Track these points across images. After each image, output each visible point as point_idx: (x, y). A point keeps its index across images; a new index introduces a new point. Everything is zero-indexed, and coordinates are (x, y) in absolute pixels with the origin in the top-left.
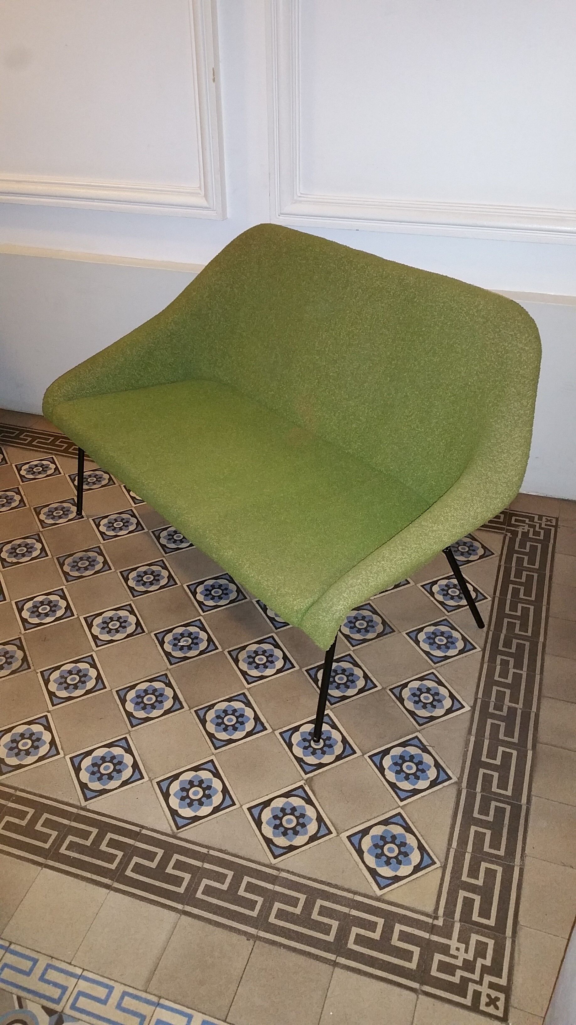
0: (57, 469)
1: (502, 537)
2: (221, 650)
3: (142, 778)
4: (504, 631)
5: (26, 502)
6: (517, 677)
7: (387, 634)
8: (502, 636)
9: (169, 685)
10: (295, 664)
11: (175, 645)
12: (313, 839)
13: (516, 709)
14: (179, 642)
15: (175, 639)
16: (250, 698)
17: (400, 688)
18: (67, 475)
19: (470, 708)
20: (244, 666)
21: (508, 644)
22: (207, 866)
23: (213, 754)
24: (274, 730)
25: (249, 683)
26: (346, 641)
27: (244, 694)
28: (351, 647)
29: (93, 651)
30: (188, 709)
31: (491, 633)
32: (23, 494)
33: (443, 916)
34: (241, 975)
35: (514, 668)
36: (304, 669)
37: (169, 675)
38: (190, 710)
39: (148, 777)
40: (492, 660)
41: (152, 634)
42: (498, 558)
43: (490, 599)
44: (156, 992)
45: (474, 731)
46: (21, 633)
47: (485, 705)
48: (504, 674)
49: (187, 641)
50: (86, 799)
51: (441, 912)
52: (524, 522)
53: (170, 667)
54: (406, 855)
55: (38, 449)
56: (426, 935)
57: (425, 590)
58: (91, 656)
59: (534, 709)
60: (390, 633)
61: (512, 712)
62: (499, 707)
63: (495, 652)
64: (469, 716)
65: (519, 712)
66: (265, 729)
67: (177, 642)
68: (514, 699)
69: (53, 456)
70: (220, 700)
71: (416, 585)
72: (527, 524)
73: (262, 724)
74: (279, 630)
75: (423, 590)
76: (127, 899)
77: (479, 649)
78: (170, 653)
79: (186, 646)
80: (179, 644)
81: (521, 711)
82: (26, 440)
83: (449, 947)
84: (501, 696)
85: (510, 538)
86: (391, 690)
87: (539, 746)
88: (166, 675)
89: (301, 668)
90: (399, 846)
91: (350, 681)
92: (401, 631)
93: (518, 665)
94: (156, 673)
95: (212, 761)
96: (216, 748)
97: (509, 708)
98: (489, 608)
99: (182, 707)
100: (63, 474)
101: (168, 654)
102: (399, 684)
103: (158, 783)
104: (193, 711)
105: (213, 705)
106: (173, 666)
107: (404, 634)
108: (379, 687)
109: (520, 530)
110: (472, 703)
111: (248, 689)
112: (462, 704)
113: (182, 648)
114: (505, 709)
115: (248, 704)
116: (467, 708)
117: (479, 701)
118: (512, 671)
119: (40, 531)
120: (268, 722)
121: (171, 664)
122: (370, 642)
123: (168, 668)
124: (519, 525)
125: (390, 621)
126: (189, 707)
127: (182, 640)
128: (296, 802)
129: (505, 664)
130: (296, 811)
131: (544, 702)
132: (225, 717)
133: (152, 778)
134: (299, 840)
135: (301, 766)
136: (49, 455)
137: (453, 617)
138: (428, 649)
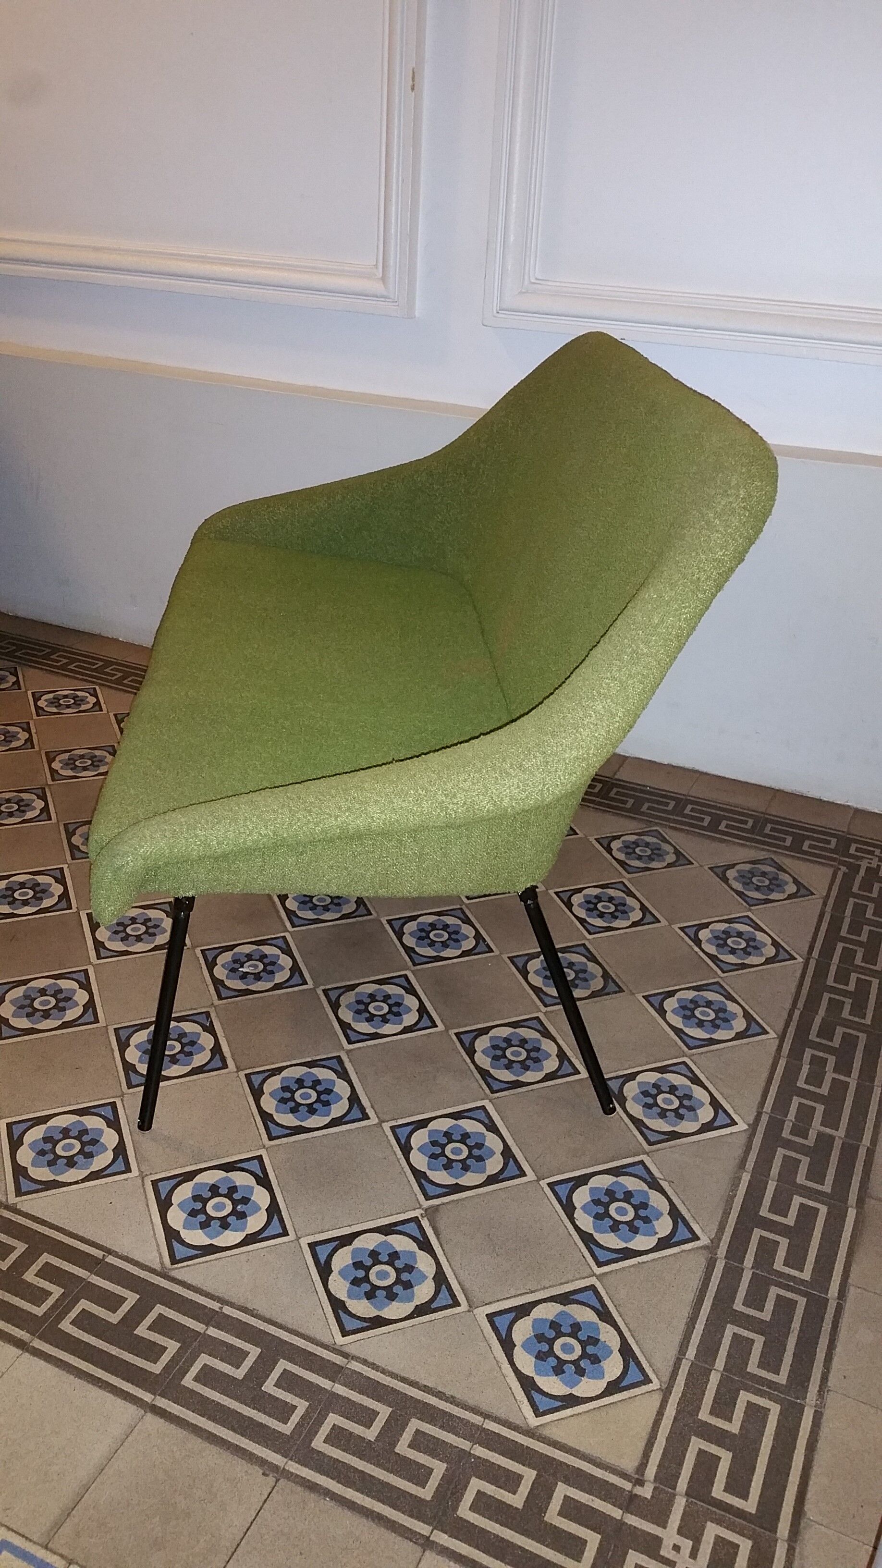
0: (98, 703)
1: (830, 871)
2: (312, 987)
3: (128, 1170)
4: (822, 1012)
5: (35, 741)
6: (839, 1088)
7: (608, 994)
8: (818, 1021)
9: (211, 1030)
10: (438, 1022)
11: (234, 970)
12: (421, 1310)
13: (832, 1138)
14: (242, 966)
15: (236, 961)
16: (348, 1065)
17: (622, 1080)
18: (111, 714)
19: (746, 1127)
20: (346, 1015)
21: (826, 1031)
22: (213, 1332)
23: (264, 1147)
24: (381, 1121)
25: (350, 1042)
26: (534, 997)
27: (339, 1058)
28: (541, 1007)
29: (91, 963)
30: (235, 1070)
31: (797, 1013)
32: (33, 731)
33: (655, 1481)
34: (238, 1539)
35: (835, 1070)
36: (453, 1032)
37: (213, 1015)
38: (237, 1072)
39: (139, 1170)
40: (796, 1054)
41: (198, 951)
42: (821, 901)
43: (801, 960)
44: (65, 1552)
45: (750, 1164)
47: (775, 1126)
48: (816, 1078)
49: (256, 967)
50: (19, 1193)
51: (651, 1471)
52: (872, 853)
53: (217, 1002)
54: (596, 1360)
55: (74, 674)
56: (616, 1513)
57: (687, 935)
58: (86, 971)
59: (866, 1141)
60: (616, 992)
61: (825, 1142)
62: (800, 1130)
63: (801, 1040)
64: (742, 1140)
65: (838, 1144)
66: (366, 1117)
67: (237, 966)
68: (831, 1120)
69: (97, 688)
70: (294, 1062)
71: (670, 925)
72: (877, 856)
73: (362, 1109)
74: (419, 967)
75: (682, 934)
76: (51, 1370)
77: (772, 1035)
78: (223, 981)
79: (252, 974)
80: (240, 969)
81: (841, 1142)
82: (58, 661)
83: (658, 1540)
84: (805, 1114)
85: (844, 873)
87: (870, 1203)
88: (208, 1014)
89: (447, 1030)
90: (583, 1344)
91: (532, 1059)
92: (634, 991)
93: (844, 1067)
94: (191, 1009)
95: (260, 1158)
96: (271, 1138)
97: (820, 1135)
98: (798, 974)
99: (226, 1066)
100: (105, 712)
101: (218, 983)
102: (621, 1073)
103: (155, 1183)
104: (242, 1074)
105: (280, 1070)
106: (224, 1001)
107: (640, 997)
109: (864, 864)
110: (751, 1119)
111: (348, 1052)
112: (732, 1119)
113: (244, 976)
114: (812, 1135)
115: (343, 1075)
116: (742, 1126)
117: (765, 1119)
118: (830, 1076)
119: (47, 784)
120: (373, 1107)
121: (220, 998)
123: (213, 1004)
124: (863, 857)
125: (617, 975)
126: (237, 1067)
127: (247, 964)
128: (400, 1243)
129: (818, 1064)
130: (399, 1258)
132: (297, 1090)
133: (145, 1174)
134: (395, 1310)
135: (421, 1186)
136: (90, 684)
137: (731, 981)
138: (680, 1025)
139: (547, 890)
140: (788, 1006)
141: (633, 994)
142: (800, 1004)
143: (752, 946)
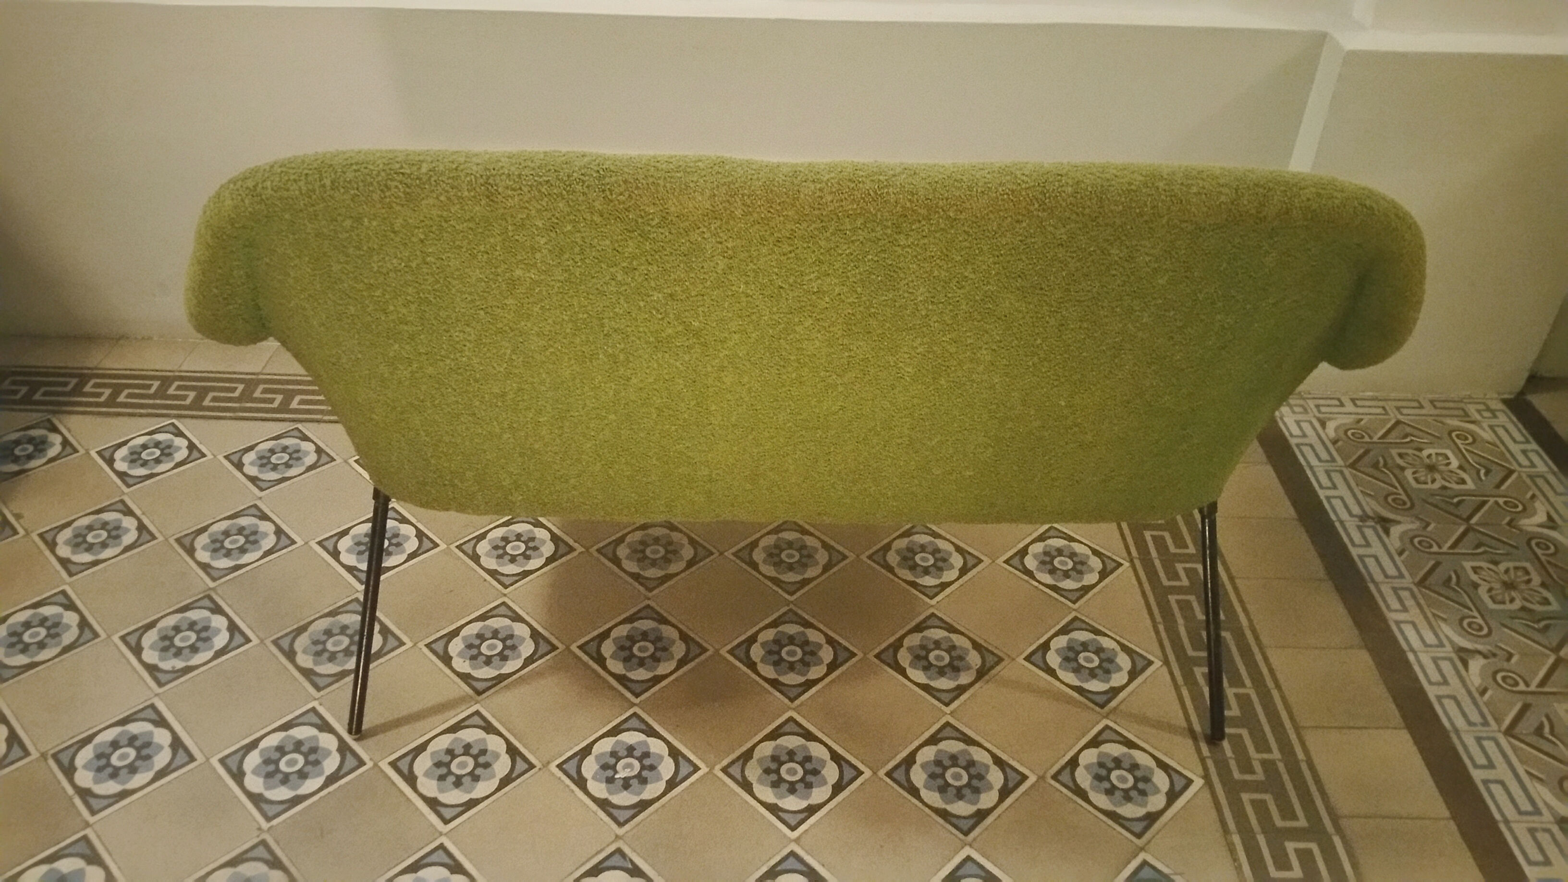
0: (192, 446)
2: (707, 770)
4: (1180, 621)
5: (152, 528)
7: (992, 668)
10: (861, 767)
11: (610, 780)
13: (1273, 763)
14: (616, 772)
15: (605, 767)
17: (1068, 769)
18: (221, 458)
19: (1202, 781)
20: (767, 794)
25: (793, 829)
26: (930, 698)
27: (792, 854)
28: (943, 708)
29: (441, 834)
31: (1161, 628)
32: (138, 512)
35: (1231, 686)
36: (882, 773)
37: (627, 850)
40: (1189, 677)
41: (553, 767)
43: (1127, 564)
45: (1232, 825)
46: (260, 829)
47: (1223, 769)
49: (630, 766)
53: (621, 831)
55: (133, 410)
57: (1015, 568)
58: (442, 847)
60: (997, 664)
61: (1270, 769)
62: (1245, 766)
63: (1184, 660)
64: (1207, 795)
65: (1281, 767)
67: (610, 772)
68: (1262, 745)
69: (174, 421)
71: (993, 562)
74: (797, 702)
75: (1011, 569)
77: (1158, 663)
78: (606, 799)
79: (632, 777)
80: (616, 776)
81: (1282, 764)
82: (99, 395)
86: (1055, 777)
87: (1343, 823)
88: (619, 851)
89: (875, 773)
91: (975, 777)
92: (1014, 656)
94: (598, 853)
97: (1264, 763)
98: (1134, 582)
101: (604, 804)
102: (1063, 762)
106: (627, 827)
107: (1021, 660)
108: (1032, 779)
110: (1200, 770)
111: (797, 840)
112: (1186, 777)
113: (626, 784)
114: (1257, 766)
116: (1198, 783)
119: (210, 589)
121: (621, 824)
122: (971, 691)
123: (617, 836)
125: (984, 640)
127: (619, 767)
131: (1310, 738)
136: (163, 419)
137: (1085, 608)
138: (1077, 683)
139: (858, 556)
140: (1148, 622)
141: (1013, 659)
142: (1159, 618)
143: (1079, 567)
